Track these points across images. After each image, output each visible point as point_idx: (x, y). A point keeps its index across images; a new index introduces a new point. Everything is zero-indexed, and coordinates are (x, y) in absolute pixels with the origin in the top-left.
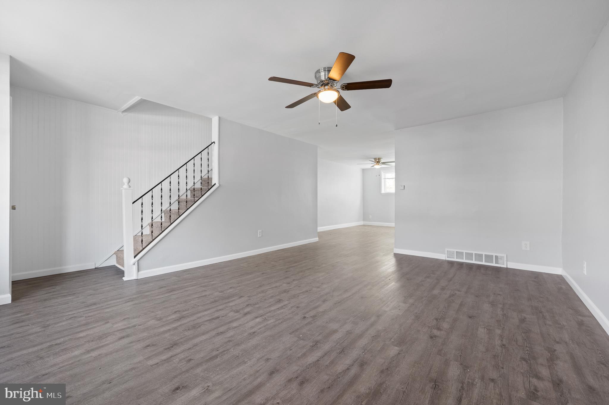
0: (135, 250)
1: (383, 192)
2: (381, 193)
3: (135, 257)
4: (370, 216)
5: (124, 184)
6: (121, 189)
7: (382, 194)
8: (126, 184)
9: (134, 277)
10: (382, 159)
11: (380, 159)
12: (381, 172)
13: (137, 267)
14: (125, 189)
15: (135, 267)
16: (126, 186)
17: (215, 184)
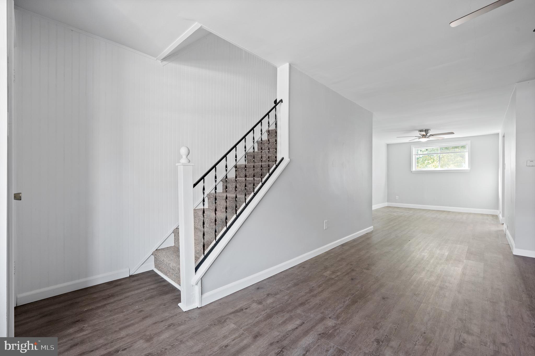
0: (196, 258)
1: (414, 169)
2: (412, 170)
3: (197, 269)
4: (396, 196)
5: (180, 157)
6: (177, 164)
7: (413, 172)
8: (184, 157)
9: (197, 304)
10: (430, 130)
11: (428, 131)
12: (412, 146)
13: (201, 288)
14: (184, 165)
15: (197, 289)
16: (184, 160)
17: (283, 159)
